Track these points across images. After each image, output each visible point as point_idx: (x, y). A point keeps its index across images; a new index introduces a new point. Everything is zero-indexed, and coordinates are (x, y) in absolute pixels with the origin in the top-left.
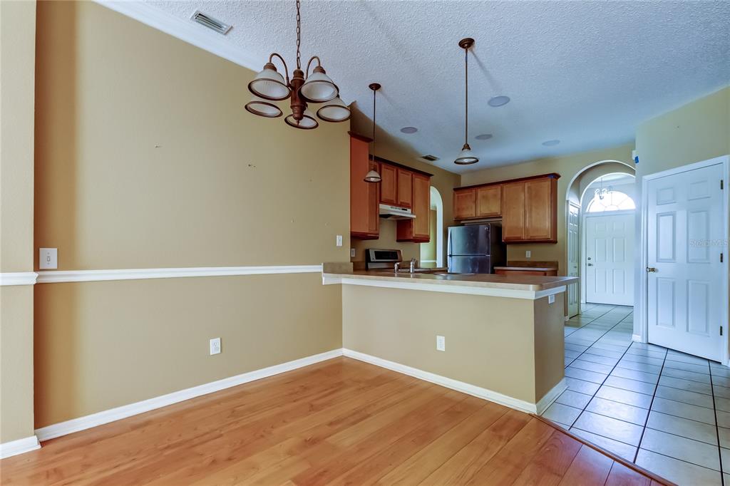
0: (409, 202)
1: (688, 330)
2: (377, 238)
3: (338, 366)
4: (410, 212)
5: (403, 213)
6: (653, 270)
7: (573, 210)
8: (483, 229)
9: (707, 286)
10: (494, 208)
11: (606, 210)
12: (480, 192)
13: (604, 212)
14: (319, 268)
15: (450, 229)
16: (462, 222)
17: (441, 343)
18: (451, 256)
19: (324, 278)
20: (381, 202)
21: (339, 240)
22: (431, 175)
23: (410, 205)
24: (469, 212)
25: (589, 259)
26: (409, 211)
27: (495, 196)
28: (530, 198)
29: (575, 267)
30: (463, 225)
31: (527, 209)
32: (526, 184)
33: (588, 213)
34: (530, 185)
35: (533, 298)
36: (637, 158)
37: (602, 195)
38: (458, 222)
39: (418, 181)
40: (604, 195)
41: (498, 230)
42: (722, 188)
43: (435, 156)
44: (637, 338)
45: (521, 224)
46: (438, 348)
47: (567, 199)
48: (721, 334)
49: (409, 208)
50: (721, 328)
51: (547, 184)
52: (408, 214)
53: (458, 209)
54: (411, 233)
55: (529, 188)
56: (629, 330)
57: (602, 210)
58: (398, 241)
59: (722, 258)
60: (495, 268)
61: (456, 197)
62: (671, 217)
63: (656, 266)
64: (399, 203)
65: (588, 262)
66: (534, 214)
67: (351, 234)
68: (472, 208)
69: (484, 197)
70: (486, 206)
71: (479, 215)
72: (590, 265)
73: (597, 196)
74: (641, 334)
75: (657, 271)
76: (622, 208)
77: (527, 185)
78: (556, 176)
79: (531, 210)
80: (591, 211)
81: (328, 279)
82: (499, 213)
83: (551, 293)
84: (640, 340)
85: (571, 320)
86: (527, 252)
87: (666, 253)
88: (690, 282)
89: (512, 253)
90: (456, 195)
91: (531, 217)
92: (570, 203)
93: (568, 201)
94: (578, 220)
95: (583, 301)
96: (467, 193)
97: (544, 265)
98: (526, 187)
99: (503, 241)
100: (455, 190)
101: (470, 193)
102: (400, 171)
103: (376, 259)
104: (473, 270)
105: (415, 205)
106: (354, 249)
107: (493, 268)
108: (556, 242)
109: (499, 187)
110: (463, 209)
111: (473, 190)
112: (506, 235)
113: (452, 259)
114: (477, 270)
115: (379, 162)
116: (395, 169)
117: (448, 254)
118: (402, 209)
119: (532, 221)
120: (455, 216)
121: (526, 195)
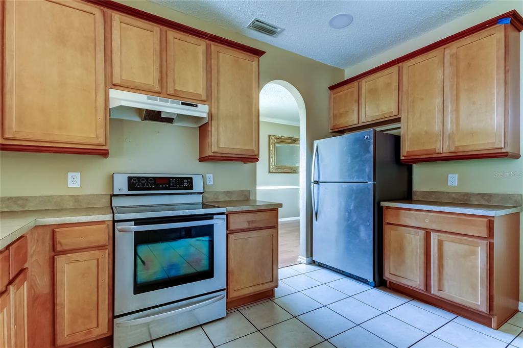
0: (202, 91)
2: (105, 153)
8: (368, 138)
10: (388, 106)
12: (365, 84)
15: (316, 143)
18: (316, 182)
20: (113, 84)
22: (263, 53)
23: (204, 98)
26: (202, 107)
27: (388, 85)
32: (447, 51)
34: (454, 51)
45: (437, 128)
49: (202, 102)
51: (496, 38)
52: (202, 111)
53: (335, 116)
54: (210, 145)
55: (452, 56)
58: (201, 160)
60: (385, 204)
61: (332, 99)
64: (171, 91)
68: (354, 110)
69: (371, 91)
71: (363, 119)
77: (450, 50)
82: (395, 113)
89: (422, 178)
90: (333, 96)
96: (346, 89)
97: (488, 201)
98: (447, 57)
99: (402, 158)
100: (332, 88)
101: (351, 90)
102: (172, 34)
103: (129, 189)
104: (347, 205)
105: (218, 100)
106: (78, 175)
107: (379, 203)
108: (517, 156)
109: (394, 69)
110: (341, 115)
111: (355, 83)
112: (407, 148)
113: (319, 188)
114: (352, 207)
115: (102, 8)
116: (157, 28)
117: (312, 181)
118: (183, 104)
119: (457, 118)
120: (331, 127)
121: (447, 72)
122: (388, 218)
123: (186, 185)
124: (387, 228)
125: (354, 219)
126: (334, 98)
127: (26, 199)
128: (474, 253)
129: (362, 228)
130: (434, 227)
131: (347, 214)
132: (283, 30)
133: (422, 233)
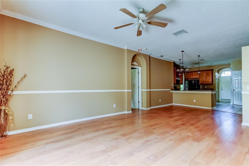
3: (172, 106)
7: (217, 77)
14: (170, 90)
17: (195, 101)
18: (186, 87)
21: (172, 85)
25: (222, 88)
28: (207, 74)
33: (221, 77)
35: (211, 93)
38: (187, 80)
41: (198, 81)
44: (231, 104)
45: (204, 80)
46: (194, 102)
47: (215, 75)
52: (179, 79)
53: (188, 77)
54: (180, 83)
56: (230, 102)
57: (225, 76)
62: (237, 80)
63: (235, 89)
65: (222, 89)
66: (207, 78)
68: (191, 76)
69: (194, 74)
70: (195, 76)
71: (193, 78)
72: (222, 90)
77: (206, 72)
78: (213, 70)
79: (207, 77)
80: (222, 76)
81: (171, 92)
83: (214, 93)
86: (206, 86)
87: (237, 87)
90: (187, 74)
91: (207, 79)
94: (219, 79)
95: (220, 99)
96: (190, 73)
108: (213, 84)
121: (205, 74)
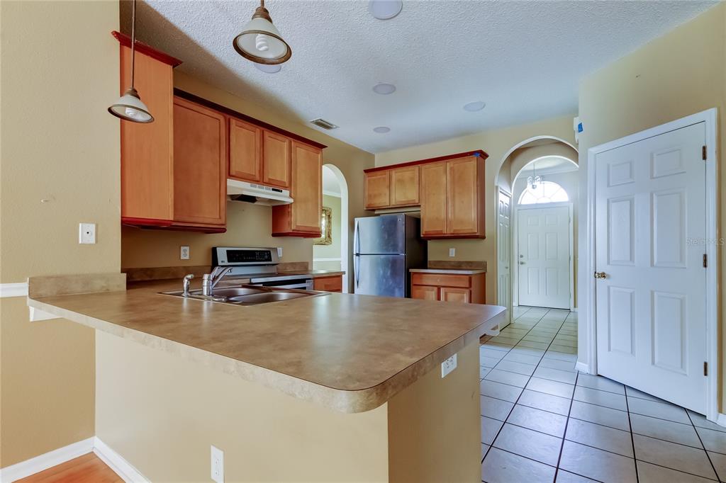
0: (285, 179)
1: (653, 363)
2: (223, 231)
4: (288, 195)
5: (277, 195)
6: (603, 275)
7: (503, 200)
8: (401, 220)
9: (682, 302)
10: (411, 195)
11: (539, 202)
12: (395, 174)
13: (537, 204)
14: (14, 290)
15: (357, 220)
16: (376, 212)
18: (358, 255)
19: (32, 310)
20: (230, 175)
21: (86, 233)
22: (325, 147)
23: (287, 185)
24: (383, 201)
25: (522, 256)
26: (286, 192)
27: (412, 179)
28: (453, 182)
29: (507, 268)
30: (378, 215)
31: (449, 195)
32: (448, 164)
33: (520, 205)
34: (452, 165)
36: (580, 126)
37: (535, 184)
38: (370, 211)
39: (302, 151)
40: (537, 183)
41: (417, 222)
42: (704, 158)
43: (331, 122)
44: (584, 366)
45: (443, 216)
47: (496, 184)
48: (706, 374)
49: (286, 188)
50: (706, 364)
51: (472, 163)
52: (284, 197)
53: (370, 196)
54: (290, 224)
55: (451, 168)
57: (535, 203)
58: (274, 235)
59: (705, 261)
60: (411, 270)
61: (367, 181)
62: (628, 202)
64: (266, 180)
65: (521, 260)
66: (457, 204)
67: (122, 222)
68: (385, 194)
69: (401, 181)
70: (401, 193)
71: (393, 203)
72: (522, 263)
73: (529, 186)
74: (588, 361)
75: (609, 277)
76: (554, 200)
77: (450, 164)
78: (483, 155)
79: (454, 197)
81: (44, 312)
82: (417, 201)
84: (587, 371)
85: (503, 334)
86: (451, 250)
88: (655, 294)
89: (435, 251)
90: (367, 179)
91: (454, 205)
92: (499, 190)
93: (497, 187)
95: (515, 304)
96: (379, 175)
97: (471, 266)
98: (448, 169)
99: (422, 236)
100: (366, 171)
101: (384, 176)
102: (267, 134)
103: (229, 261)
104: (385, 273)
105: (296, 186)
106: (187, 248)
107: (408, 270)
108: (484, 238)
109: (416, 168)
110: (375, 196)
111: (387, 172)
112: (425, 228)
113: (359, 259)
114: (389, 274)
115: (225, 115)
116: (258, 130)
117: (355, 253)
118: (273, 190)
119: (454, 210)
120: (366, 205)
121: (448, 178)
122: (414, 281)
123: (266, 257)
124: (413, 288)
125: (391, 283)
126: (369, 181)
127: (152, 270)
128: (463, 298)
129: (397, 290)
130: (443, 284)
131: (384, 280)
132: (337, 127)
133: (436, 289)
